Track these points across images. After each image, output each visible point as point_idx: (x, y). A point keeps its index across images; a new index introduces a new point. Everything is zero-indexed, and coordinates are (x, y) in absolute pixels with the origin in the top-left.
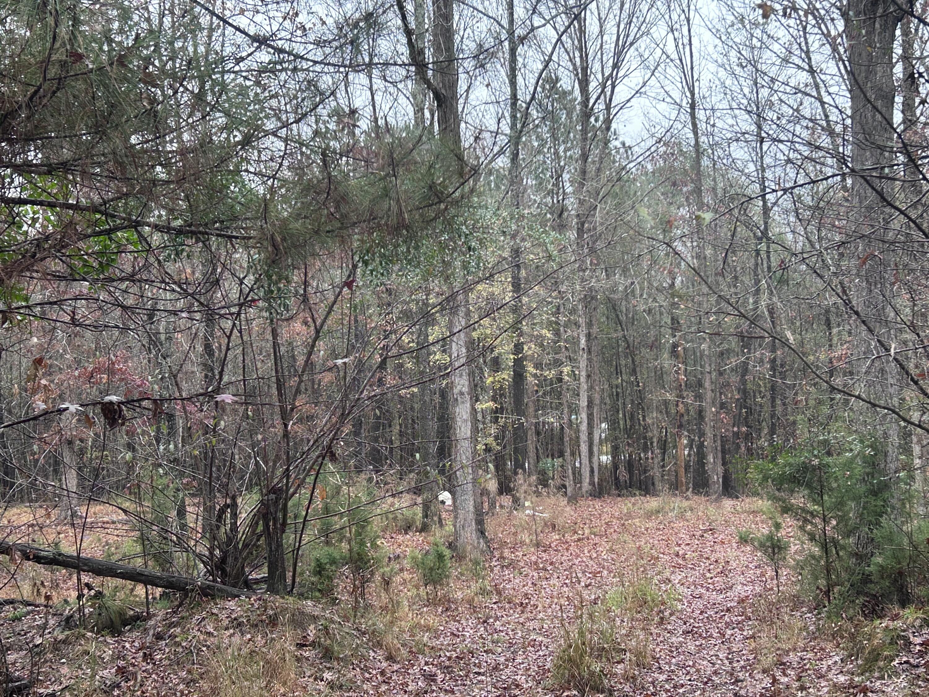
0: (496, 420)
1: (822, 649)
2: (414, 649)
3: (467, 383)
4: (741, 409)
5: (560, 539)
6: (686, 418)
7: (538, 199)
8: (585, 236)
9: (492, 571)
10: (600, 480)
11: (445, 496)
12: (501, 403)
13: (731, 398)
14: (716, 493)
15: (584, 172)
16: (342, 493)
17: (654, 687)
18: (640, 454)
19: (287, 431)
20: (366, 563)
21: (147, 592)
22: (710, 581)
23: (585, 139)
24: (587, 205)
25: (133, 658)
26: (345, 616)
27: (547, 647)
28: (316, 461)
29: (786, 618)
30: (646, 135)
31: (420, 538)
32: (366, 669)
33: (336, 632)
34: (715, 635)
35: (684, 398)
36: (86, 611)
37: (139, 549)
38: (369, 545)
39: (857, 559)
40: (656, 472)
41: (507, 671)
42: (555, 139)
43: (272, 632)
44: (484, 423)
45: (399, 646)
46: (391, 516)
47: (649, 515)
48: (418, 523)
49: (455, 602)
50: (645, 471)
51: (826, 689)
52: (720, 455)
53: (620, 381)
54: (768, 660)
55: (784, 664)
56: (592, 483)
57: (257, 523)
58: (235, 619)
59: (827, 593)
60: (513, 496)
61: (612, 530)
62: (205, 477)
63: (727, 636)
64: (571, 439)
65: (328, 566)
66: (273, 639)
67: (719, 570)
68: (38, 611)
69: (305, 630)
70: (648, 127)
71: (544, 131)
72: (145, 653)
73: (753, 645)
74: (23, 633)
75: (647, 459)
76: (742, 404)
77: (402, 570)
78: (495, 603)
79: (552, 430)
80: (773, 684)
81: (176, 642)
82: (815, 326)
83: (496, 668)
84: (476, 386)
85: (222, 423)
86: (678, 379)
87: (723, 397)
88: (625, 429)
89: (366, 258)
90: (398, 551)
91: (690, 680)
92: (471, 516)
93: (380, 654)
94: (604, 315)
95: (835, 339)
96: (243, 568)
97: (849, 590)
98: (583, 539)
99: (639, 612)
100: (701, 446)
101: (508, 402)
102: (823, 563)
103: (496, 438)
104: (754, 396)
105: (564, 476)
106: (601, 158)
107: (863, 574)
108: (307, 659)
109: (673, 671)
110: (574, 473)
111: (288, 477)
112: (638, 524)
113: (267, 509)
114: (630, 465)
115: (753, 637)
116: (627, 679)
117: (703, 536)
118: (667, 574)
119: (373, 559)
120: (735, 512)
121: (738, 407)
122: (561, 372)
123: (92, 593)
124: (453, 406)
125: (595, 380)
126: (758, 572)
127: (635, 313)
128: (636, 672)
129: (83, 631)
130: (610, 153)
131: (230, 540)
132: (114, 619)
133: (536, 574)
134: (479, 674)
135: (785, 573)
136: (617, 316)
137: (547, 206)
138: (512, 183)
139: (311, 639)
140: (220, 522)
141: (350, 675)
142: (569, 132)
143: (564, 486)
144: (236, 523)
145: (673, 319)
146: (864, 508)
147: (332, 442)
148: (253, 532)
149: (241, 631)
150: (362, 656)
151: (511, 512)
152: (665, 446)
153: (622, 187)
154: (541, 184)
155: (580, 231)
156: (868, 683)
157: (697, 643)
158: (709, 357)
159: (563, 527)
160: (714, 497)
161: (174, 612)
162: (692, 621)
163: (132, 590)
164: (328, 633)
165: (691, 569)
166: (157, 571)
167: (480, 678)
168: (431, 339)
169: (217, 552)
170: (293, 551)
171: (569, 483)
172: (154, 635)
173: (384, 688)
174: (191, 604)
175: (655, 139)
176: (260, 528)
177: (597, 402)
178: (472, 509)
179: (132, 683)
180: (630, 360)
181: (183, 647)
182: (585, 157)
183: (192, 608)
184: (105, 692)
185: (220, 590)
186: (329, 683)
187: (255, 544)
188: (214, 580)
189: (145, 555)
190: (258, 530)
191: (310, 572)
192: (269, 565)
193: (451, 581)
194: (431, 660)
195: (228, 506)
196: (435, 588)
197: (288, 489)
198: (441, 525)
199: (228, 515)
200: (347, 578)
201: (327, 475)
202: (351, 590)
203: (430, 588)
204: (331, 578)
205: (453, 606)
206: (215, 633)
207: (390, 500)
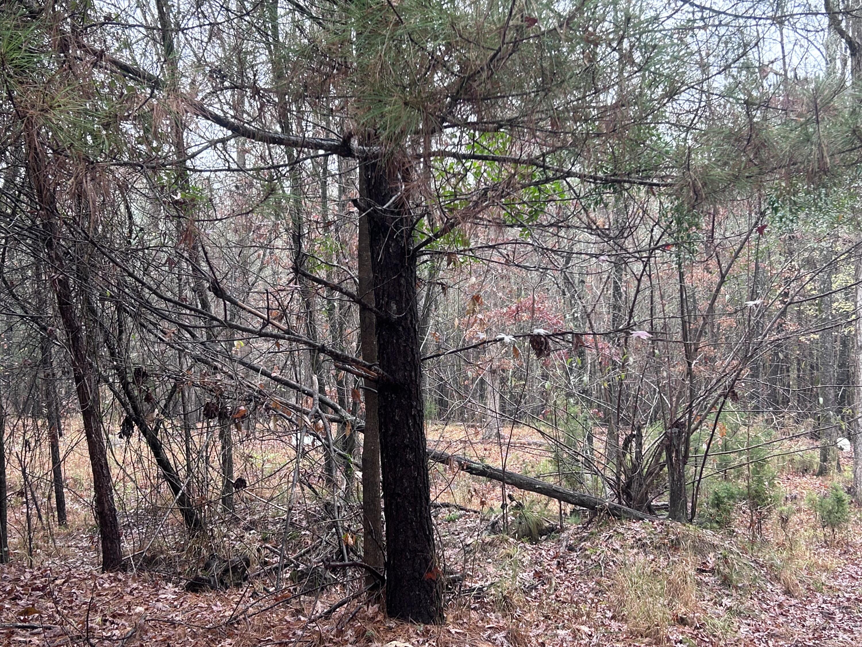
2: (812, 587)
11: (844, 443)
16: (740, 433)
19: (690, 369)
20: (763, 501)
21: (560, 507)
25: (549, 565)
26: (743, 548)
28: (718, 400)
31: (817, 481)
32: (763, 600)
33: (735, 562)
36: (509, 518)
37: (551, 468)
38: (766, 483)
43: (673, 555)
45: (797, 582)
46: (787, 458)
48: (815, 466)
49: (853, 546)
57: (660, 454)
58: (640, 540)
65: (726, 500)
66: (674, 562)
68: (469, 516)
69: (704, 556)
72: (559, 562)
74: (456, 533)
77: (799, 510)
81: (586, 555)
85: (631, 359)
89: (776, 205)
90: (794, 492)
93: (778, 588)
96: (646, 494)
108: (707, 584)
111: (691, 412)
113: (670, 442)
119: (770, 497)
123: (514, 503)
124: (856, 353)
129: (506, 536)
131: (635, 467)
132: (532, 529)
139: (711, 566)
140: (626, 450)
141: (749, 603)
144: (641, 452)
147: (734, 383)
148: (657, 461)
149: (645, 551)
150: (760, 587)
161: (585, 528)
163: (546, 505)
164: (727, 562)
166: (569, 490)
168: (834, 287)
169: (623, 477)
170: (693, 483)
172: (566, 546)
173: (781, 619)
174: (599, 522)
176: (663, 459)
179: (547, 587)
181: (592, 560)
183: (601, 526)
184: (524, 592)
185: (625, 512)
186: (728, 609)
187: (658, 473)
188: (620, 503)
189: (560, 473)
190: (661, 461)
191: (708, 504)
192: (671, 494)
193: (850, 526)
194: (829, 599)
195: (634, 436)
196: (833, 531)
197: (690, 425)
198: (840, 471)
199: (634, 444)
200: (744, 513)
201: (727, 414)
202: (749, 524)
203: (828, 530)
204: (729, 511)
205: (852, 550)
206: (621, 551)
207: (787, 443)
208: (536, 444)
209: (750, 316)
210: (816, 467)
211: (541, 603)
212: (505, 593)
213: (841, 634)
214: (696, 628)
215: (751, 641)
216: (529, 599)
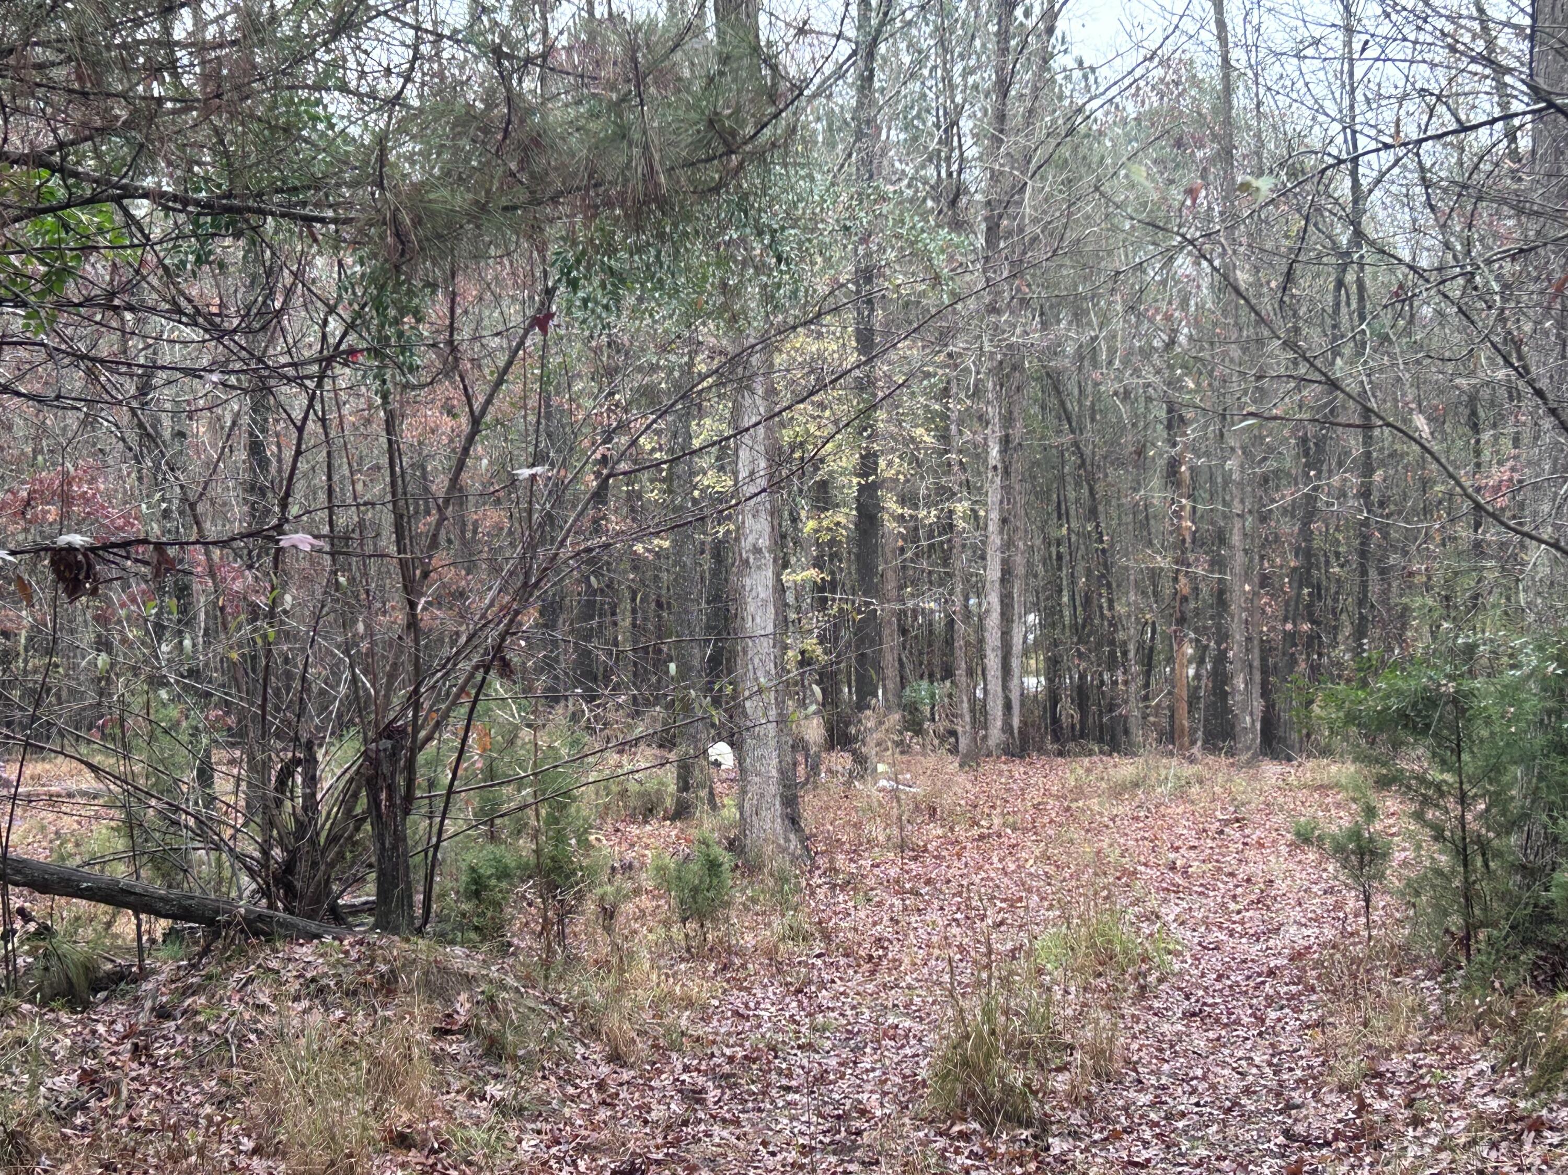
0: (822, 604)
1: (1453, 1047)
2: (661, 1042)
3: (768, 529)
4: (1300, 588)
5: (945, 836)
6: (1192, 605)
7: (910, 170)
8: (1002, 245)
9: (813, 893)
10: (1024, 723)
11: (721, 752)
12: (832, 573)
13: (1281, 567)
14: (1248, 748)
15: (1001, 117)
16: (519, 742)
17: (1128, 1116)
18: (1101, 675)
19: (414, 616)
20: (568, 877)
21: (139, 926)
22: (1236, 918)
23: (1004, 51)
24: (1007, 183)
25: (113, 1054)
26: (528, 977)
27: (920, 1040)
28: (472, 676)
29: (1384, 989)
30: (1124, 44)
31: (671, 830)
32: (567, 1079)
33: (510, 1007)
34: (1246, 1020)
35: (1189, 566)
36: (20, 961)
37: (121, 844)
38: (573, 841)
39: (1524, 877)
40: (1132, 709)
41: (843, 1084)
42: (945, 50)
43: (384, 1006)
44: (798, 610)
45: (634, 1034)
46: (615, 788)
47: (1118, 791)
49: (740, 953)
50: (1111, 708)
51: (1462, 1124)
52: (1257, 677)
53: (1064, 531)
54: (1350, 1069)
55: (1381, 1075)
56: (1007, 727)
57: (355, 796)
58: (313, 980)
59: (1465, 942)
60: (854, 752)
61: (1046, 820)
62: (252, 704)
63: (1268, 1022)
64: (968, 644)
65: (493, 882)
66: (387, 1020)
67: (1253, 897)
69: (449, 1001)
70: (1129, 28)
71: (924, 35)
72: (136, 1046)
73: (1320, 1039)
75: (1115, 683)
76: (1302, 577)
77: (637, 892)
78: (818, 956)
79: (931, 624)
80: (1358, 1113)
81: (196, 1024)
82: (1448, 428)
83: (821, 1079)
84: (783, 536)
85: (288, 598)
86: (1179, 528)
87: (1266, 565)
88: (1075, 627)
89: (574, 273)
90: (630, 855)
91: (1197, 1104)
92: (773, 789)
93: (597, 1050)
94: (1036, 401)
95: (1487, 454)
96: (327, 882)
97: (1507, 935)
98: (989, 835)
99: (1100, 975)
100: (1221, 658)
101: (846, 568)
102: (1456, 883)
103: (822, 640)
104: (1327, 562)
105: (952, 716)
106: (1035, 89)
107: (1536, 906)
108: (454, 1058)
109: (1164, 1088)
110: (972, 711)
111: (417, 707)
112: (1096, 808)
113: (376, 769)
114: (1082, 695)
115: (1319, 1024)
116: (1076, 1102)
117: (1222, 832)
118: (1153, 903)
119: (581, 868)
120: (1285, 787)
121: (1295, 585)
122: (951, 512)
123: (32, 927)
124: (740, 574)
125: (1016, 529)
126: (1330, 900)
127: (1098, 396)
128: (1094, 1089)
129: (14, 1002)
130: (1052, 80)
131: (301, 827)
132: (74, 980)
133: (898, 903)
134: (788, 1089)
135: (1382, 904)
136: (1062, 404)
137: (925, 183)
138: (859, 135)
139: (462, 1019)
140: (283, 793)
141: (539, 1089)
142: (973, 37)
143: (953, 733)
144: (314, 795)
145: (1170, 411)
146: (1541, 778)
147: (503, 640)
148: (349, 812)
149: (324, 1003)
150: (562, 1055)
151: (849, 783)
152: (1150, 658)
153: (1075, 149)
154: (915, 139)
155: (992, 232)
156: (1544, 1112)
157: (1211, 1035)
158: (1240, 484)
159: (951, 812)
160: (1244, 757)
161: (194, 966)
162: (1201, 993)
163: (109, 925)
164: (494, 1008)
165: (1200, 894)
166: (159, 888)
167: (790, 1097)
169: (277, 852)
170: (426, 851)
171: (963, 726)
172: (153, 1009)
173: (603, 1114)
174: (225, 949)
175: (1143, 52)
176: (361, 806)
177: (1020, 570)
178: (774, 773)
179: (110, 1101)
180: (1085, 491)
181: (210, 1033)
182: (1003, 86)
183: (228, 959)
184: (58, 1118)
185: (282, 924)
186: (497, 1104)
187: (351, 837)
188: (271, 906)
189: (134, 855)
190: (358, 810)
191: (457, 893)
192: (378, 878)
193: (733, 914)
194: (695, 1062)
195: (298, 762)
196: (702, 926)
197: (416, 731)
198: (714, 807)
199: (299, 780)
200: (530, 905)
201: (492, 705)
202: (539, 928)
203: (692, 926)
204: (500, 904)
205: (737, 961)
206: (274, 1007)
207: (613, 758)
208: (84, 794)
209: (530, 502)
210: (669, 803)
211: (96, 1137)
212: (12, 1125)
213: (716, 1129)
214: (433, 1151)
215: (544, 1164)
216: (68, 1131)
